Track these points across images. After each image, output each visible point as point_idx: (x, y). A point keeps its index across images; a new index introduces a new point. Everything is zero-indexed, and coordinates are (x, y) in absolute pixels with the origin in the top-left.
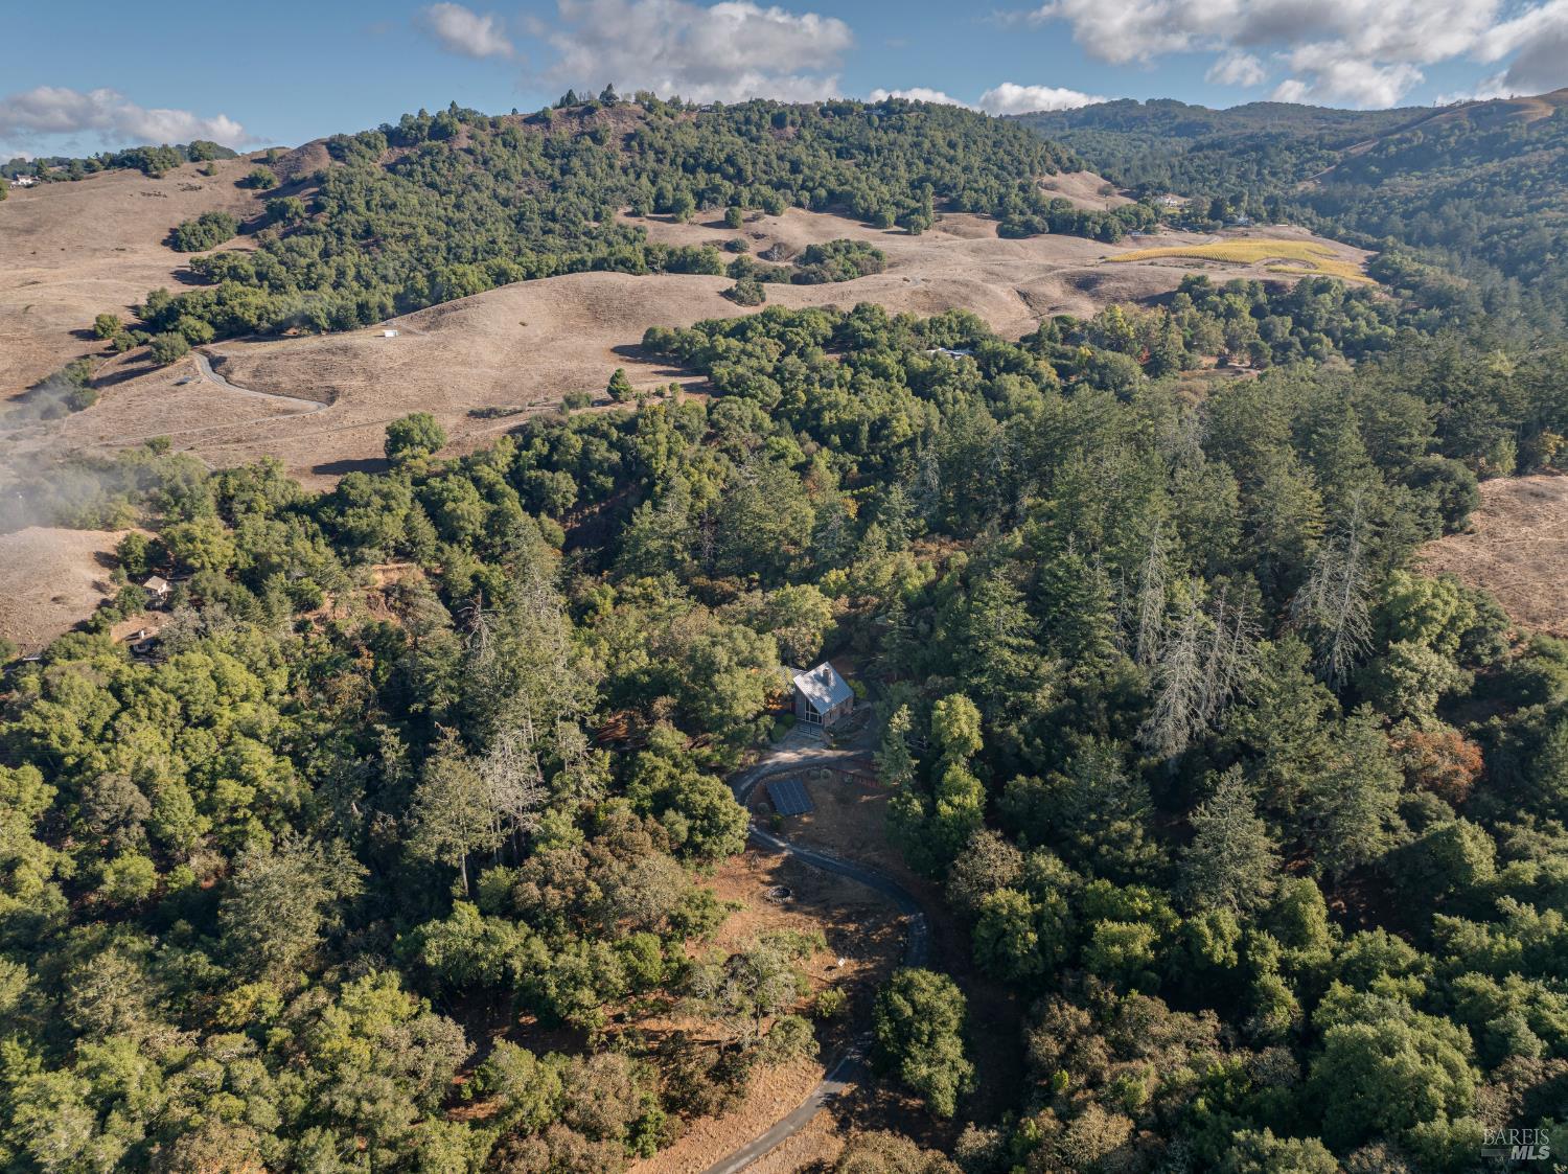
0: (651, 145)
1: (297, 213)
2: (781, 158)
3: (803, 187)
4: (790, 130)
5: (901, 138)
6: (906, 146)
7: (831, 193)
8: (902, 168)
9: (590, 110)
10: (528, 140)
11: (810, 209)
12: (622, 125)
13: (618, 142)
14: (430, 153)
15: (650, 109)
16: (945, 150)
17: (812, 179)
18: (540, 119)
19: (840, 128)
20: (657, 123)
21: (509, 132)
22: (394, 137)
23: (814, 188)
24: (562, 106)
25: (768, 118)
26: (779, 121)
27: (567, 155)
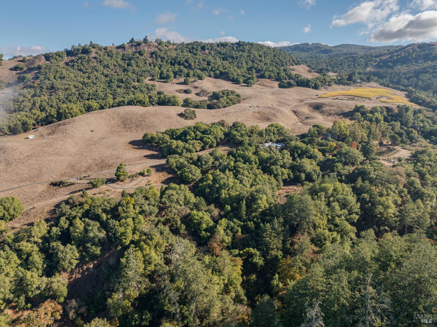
0: (159, 56)
1: (29, 80)
2: (204, 60)
3: (211, 70)
4: (207, 51)
5: (244, 54)
6: (246, 56)
7: (221, 72)
8: (244, 64)
9: (139, 44)
10: (117, 54)
11: (214, 78)
12: (150, 49)
13: (148, 55)
14: (81, 59)
15: (160, 44)
16: (258, 58)
17: (214, 68)
18: (122, 47)
19: (224, 51)
20: (162, 48)
21: (111, 51)
22: (69, 53)
23: (215, 71)
24: (130, 43)
25: (200, 47)
26: (203, 48)
27: (130, 59)
